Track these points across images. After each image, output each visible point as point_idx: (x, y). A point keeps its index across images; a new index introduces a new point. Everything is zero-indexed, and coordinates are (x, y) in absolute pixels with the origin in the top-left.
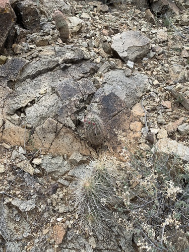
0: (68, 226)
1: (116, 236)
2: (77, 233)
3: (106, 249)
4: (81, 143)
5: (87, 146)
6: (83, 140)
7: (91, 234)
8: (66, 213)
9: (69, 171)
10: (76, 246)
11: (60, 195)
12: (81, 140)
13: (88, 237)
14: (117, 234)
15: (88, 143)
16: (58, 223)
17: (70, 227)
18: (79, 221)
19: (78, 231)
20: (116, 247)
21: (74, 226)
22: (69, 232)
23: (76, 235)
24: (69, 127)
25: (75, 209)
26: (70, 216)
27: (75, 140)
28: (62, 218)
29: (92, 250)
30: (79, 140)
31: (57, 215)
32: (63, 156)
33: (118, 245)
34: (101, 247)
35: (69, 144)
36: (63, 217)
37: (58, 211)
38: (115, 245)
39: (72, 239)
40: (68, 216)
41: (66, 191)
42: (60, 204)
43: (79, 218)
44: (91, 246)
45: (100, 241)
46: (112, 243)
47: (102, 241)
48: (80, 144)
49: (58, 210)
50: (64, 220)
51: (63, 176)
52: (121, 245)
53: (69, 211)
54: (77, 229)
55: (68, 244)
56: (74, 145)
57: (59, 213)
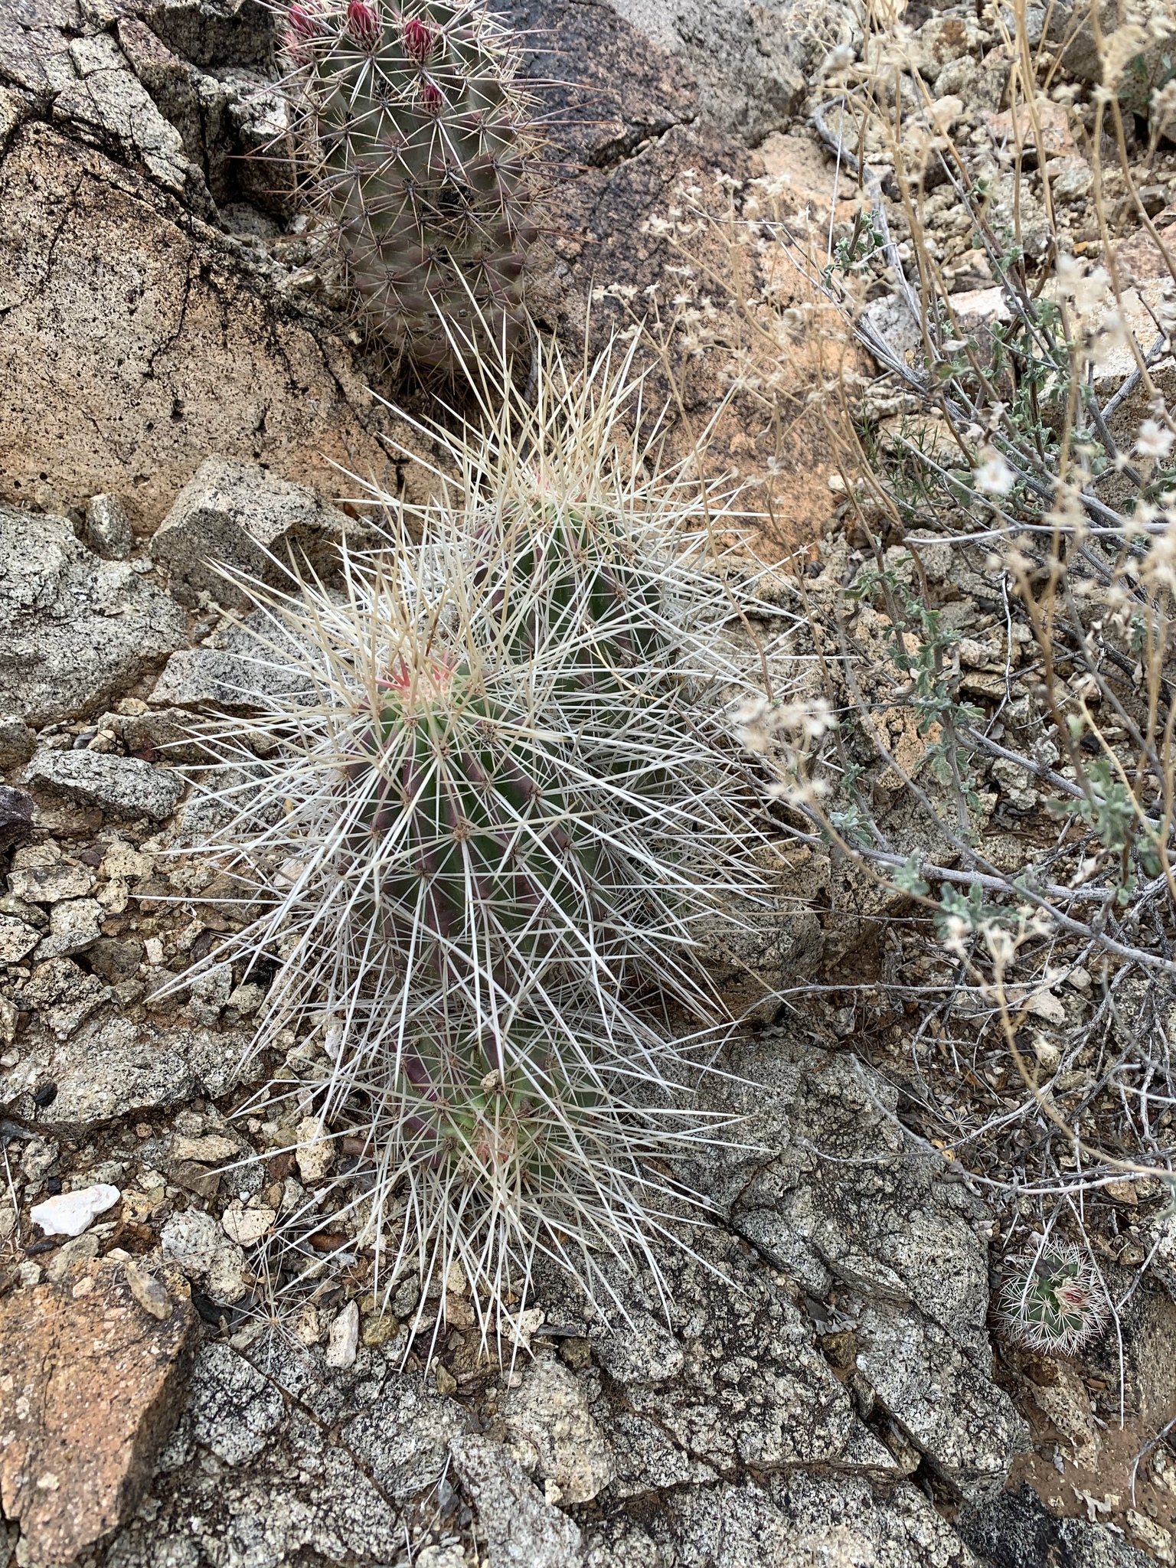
0: (198, 1285)
1: (808, 1301)
2: (341, 1354)
3: (725, 1478)
4: (275, 348)
5: (360, 392)
6: (292, 314)
7: (523, 1325)
8: (160, 1116)
9: (160, 663)
10: (341, 1528)
11: (62, 918)
12: (270, 314)
13: (490, 1379)
14: (818, 1280)
15: (359, 354)
16: (59, 1263)
17: (228, 1283)
18: (340, 1197)
19: (345, 1326)
20: (836, 1429)
21: (288, 1272)
22: (218, 1360)
23: (326, 1376)
24: (111, 145)
25: (271, 1058)
26: (218, 1147)
27: (205, 311)
28: (110, 1195)
29: (572, 1533)
30: (249, 314)
31: (38, 1157)
32: (81, 519)
33: (856, 1405)
34: (670, 1470)
35: (133, 369)
36: (124, 1181)
37: (50, 1115)
38: (821, 1413)
39: (278, 1438)
40: (186, 1147)
41: (140, 866)
42: (61, 1020)
43: (342, 1156)
44: (537, 1478)
45: (641, 1401)
46: (783, 1386)
47: (664, 1388)
48: (269, 370)
49: (46, 1095)
50: (140, 1206)
51: (89, 714)
52: (888, 1392)
53: (198, 1096)
54: (333, 1303)
55: (219, 1516)
56: (190, 374)
57: (50, 1133)
